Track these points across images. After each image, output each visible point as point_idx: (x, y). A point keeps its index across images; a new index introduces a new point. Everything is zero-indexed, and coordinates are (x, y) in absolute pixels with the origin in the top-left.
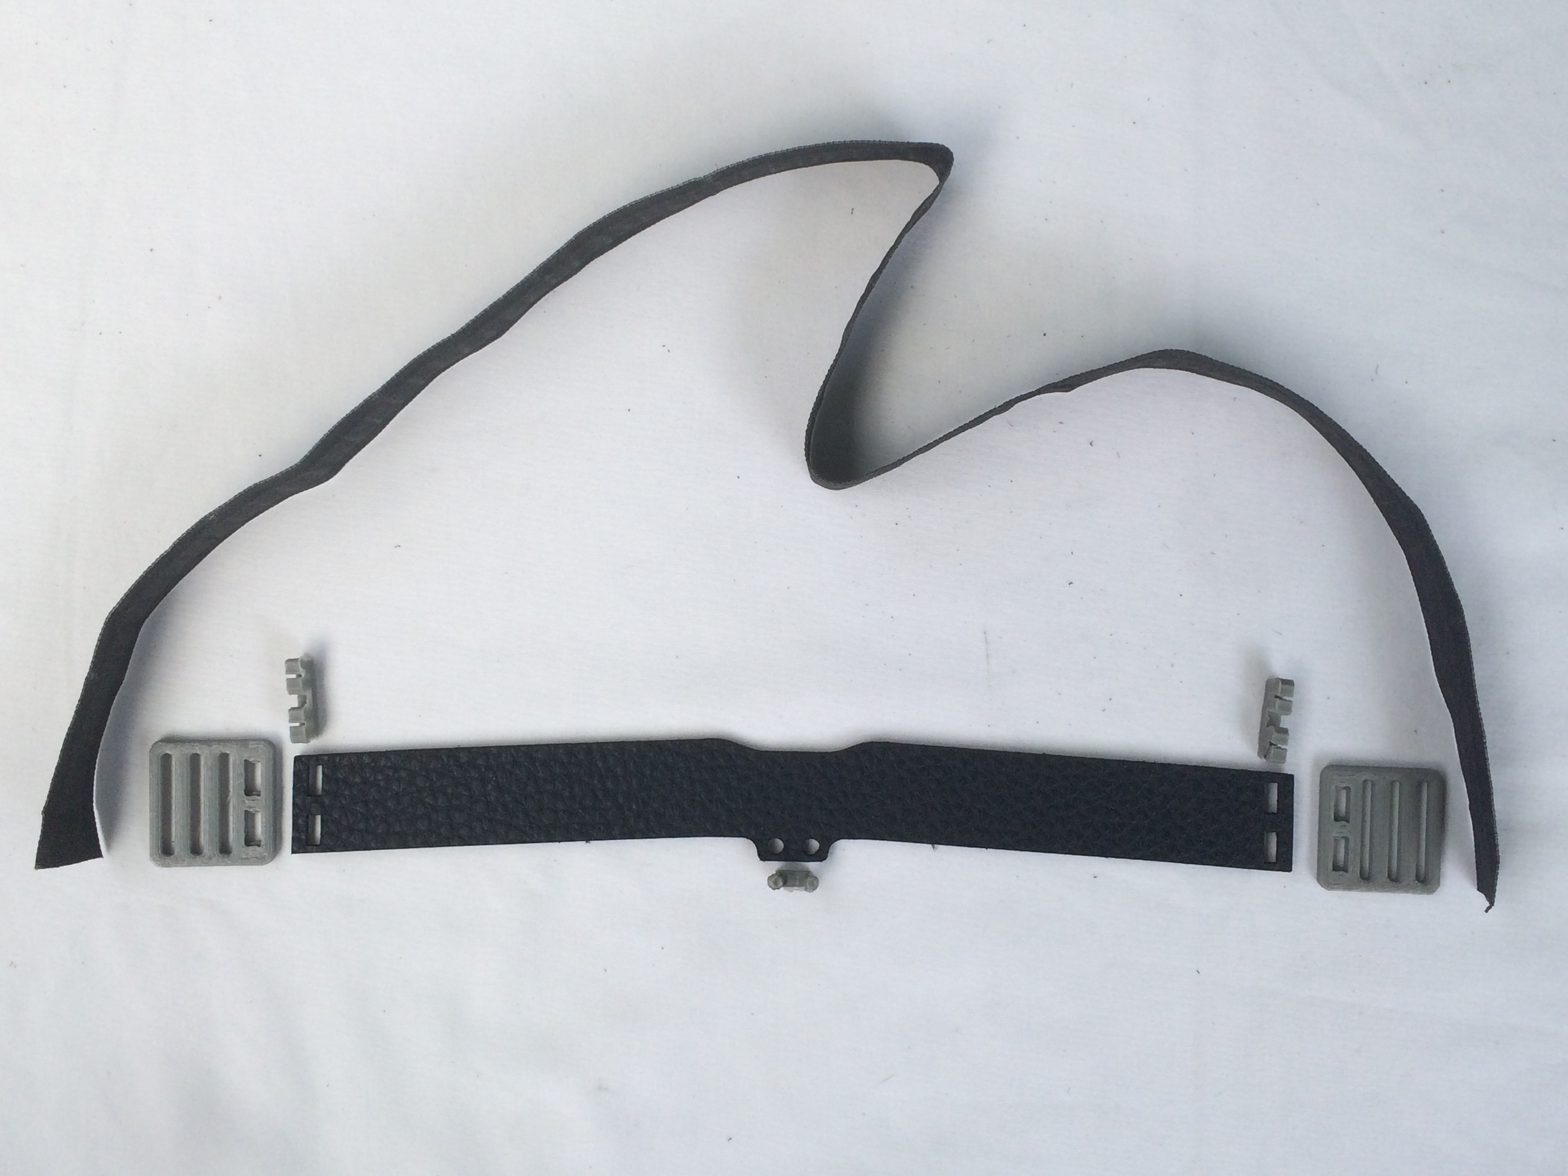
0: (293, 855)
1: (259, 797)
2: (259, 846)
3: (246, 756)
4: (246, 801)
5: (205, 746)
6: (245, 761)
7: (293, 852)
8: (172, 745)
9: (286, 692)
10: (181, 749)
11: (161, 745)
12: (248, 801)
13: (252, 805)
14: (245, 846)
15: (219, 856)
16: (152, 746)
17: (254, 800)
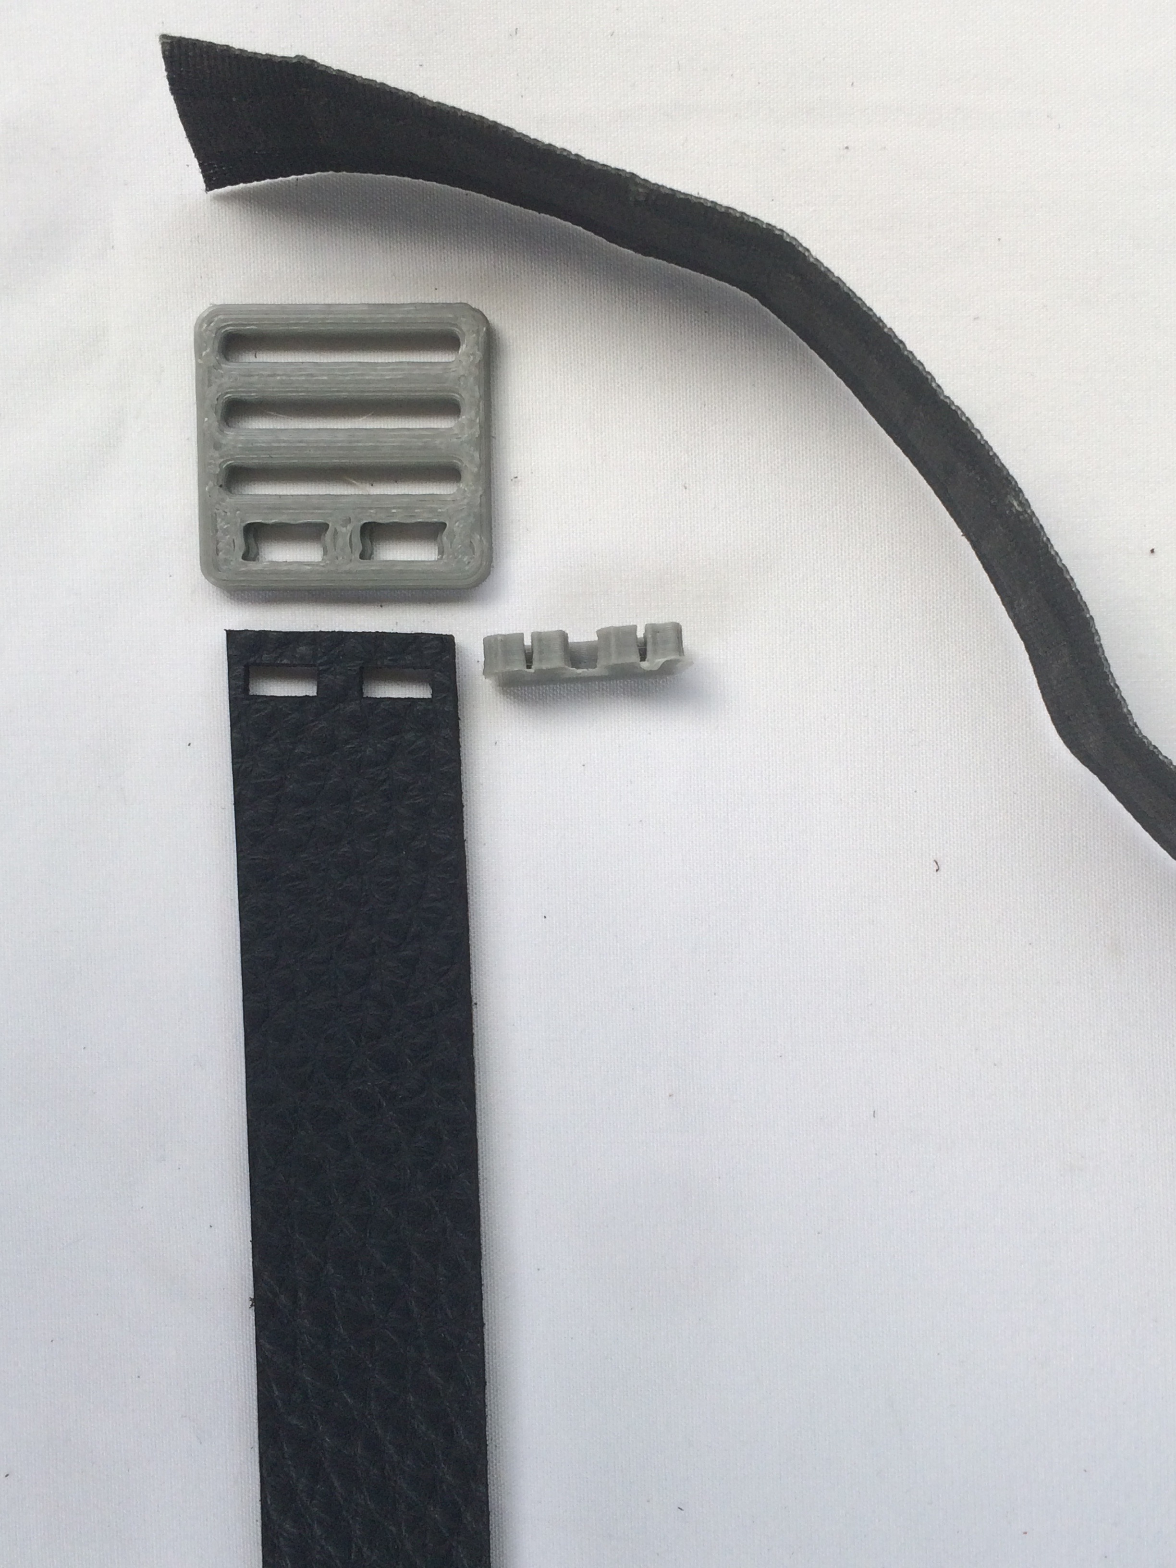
0: (225, 633)
1: (357, 555)
2: (245, 557)
3: (456, 526)
4: (349, 528)
5: (476, 431)
6: (444, 525)
7: (231, 635)
8: (479, 355)
9: (605, 625)
10: (471, 379)
11: (478, 332)
12: (348, 531)
13: (340, 542)
14: (244, 524)
15: (220, 465)
16: (478, 311)
17: (351, 547)
